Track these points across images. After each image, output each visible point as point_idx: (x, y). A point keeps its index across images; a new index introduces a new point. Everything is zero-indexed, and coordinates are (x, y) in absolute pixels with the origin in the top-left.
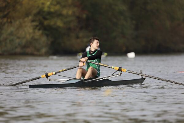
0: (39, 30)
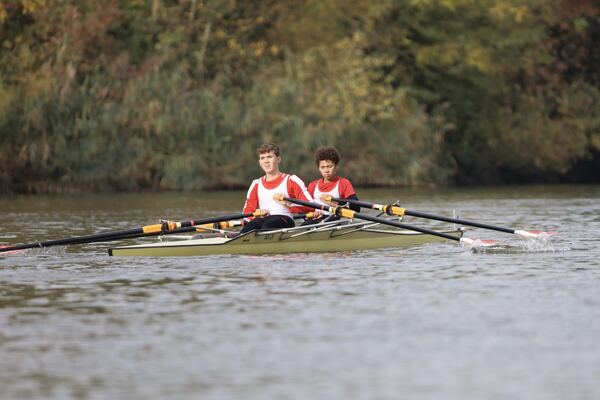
0: (395, 85)
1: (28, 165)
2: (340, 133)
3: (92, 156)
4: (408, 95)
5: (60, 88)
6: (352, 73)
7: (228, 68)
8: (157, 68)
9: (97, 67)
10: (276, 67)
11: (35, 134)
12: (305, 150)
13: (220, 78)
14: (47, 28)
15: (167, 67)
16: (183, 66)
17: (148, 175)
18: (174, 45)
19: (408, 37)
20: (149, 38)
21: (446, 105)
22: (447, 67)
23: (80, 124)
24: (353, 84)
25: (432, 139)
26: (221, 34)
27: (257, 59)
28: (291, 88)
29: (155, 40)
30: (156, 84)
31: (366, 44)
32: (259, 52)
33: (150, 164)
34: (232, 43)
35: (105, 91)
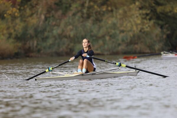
1: (30, 48)
2: (132, 35)
3: (51, 45)
4: (154, 23)
5: (40, 22)
6: (135, 16)
7: (94, 15)
8: (71, 15)
9: (51, 15)
10: (110, 14)
11: (32, 38)
12: (120, 41)
13: (92, 18)
14: (35, 3)
15: (74, 15)
16: (79, 14)
17: (69, 50)
18: (76, 8)
19: (154, 3)
20: (68, 5)
21: (167, 25)
22: (167, 13)
23: (46, 34)
24: (136, 19)
25: (162, 37)
26: (92, 4)
27: (104, 12)
28: (115, 21)
29: (70, 6)
30: (70, 21)
31: (140, 6)
32: (104, 9)
33: (70, 47)
34: (96, 7)
35: (54, 23)
